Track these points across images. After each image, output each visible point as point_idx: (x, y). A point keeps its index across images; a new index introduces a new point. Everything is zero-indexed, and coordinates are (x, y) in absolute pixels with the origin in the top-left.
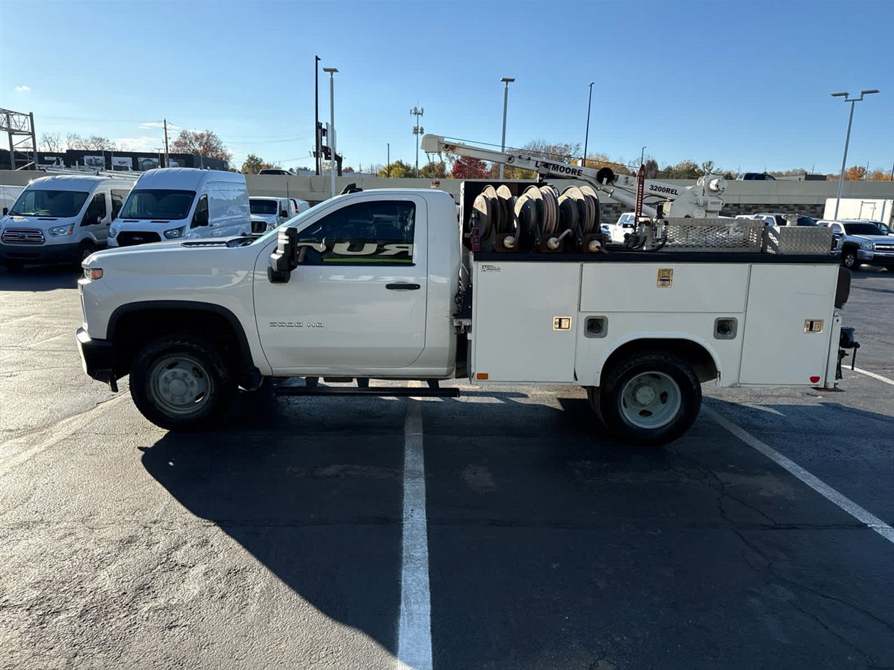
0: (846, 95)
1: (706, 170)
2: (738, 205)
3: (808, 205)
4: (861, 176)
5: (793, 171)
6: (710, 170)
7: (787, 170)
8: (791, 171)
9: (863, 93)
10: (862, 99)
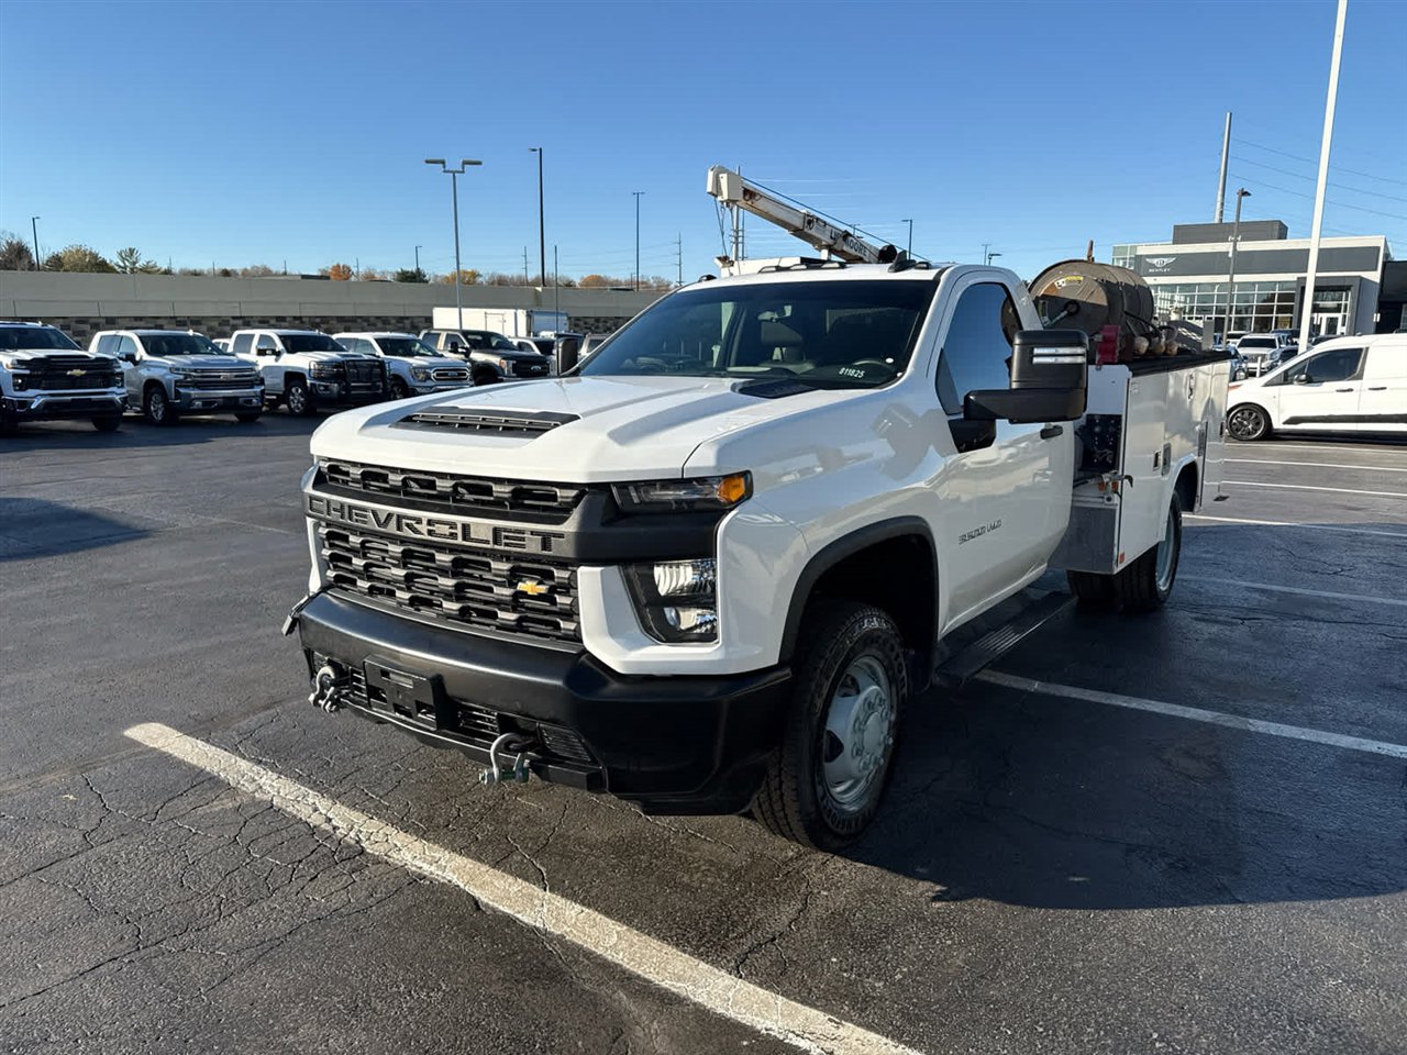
0: (443, 162)
1: (127, 263)
2: (300, 318)
3: (394, 317)
4: (348, 278)
5: (252, 268)
6: (134, 263)
7: (242, 268)
8: (249, 268)
9: (465, 163)
10: (463, 172)
